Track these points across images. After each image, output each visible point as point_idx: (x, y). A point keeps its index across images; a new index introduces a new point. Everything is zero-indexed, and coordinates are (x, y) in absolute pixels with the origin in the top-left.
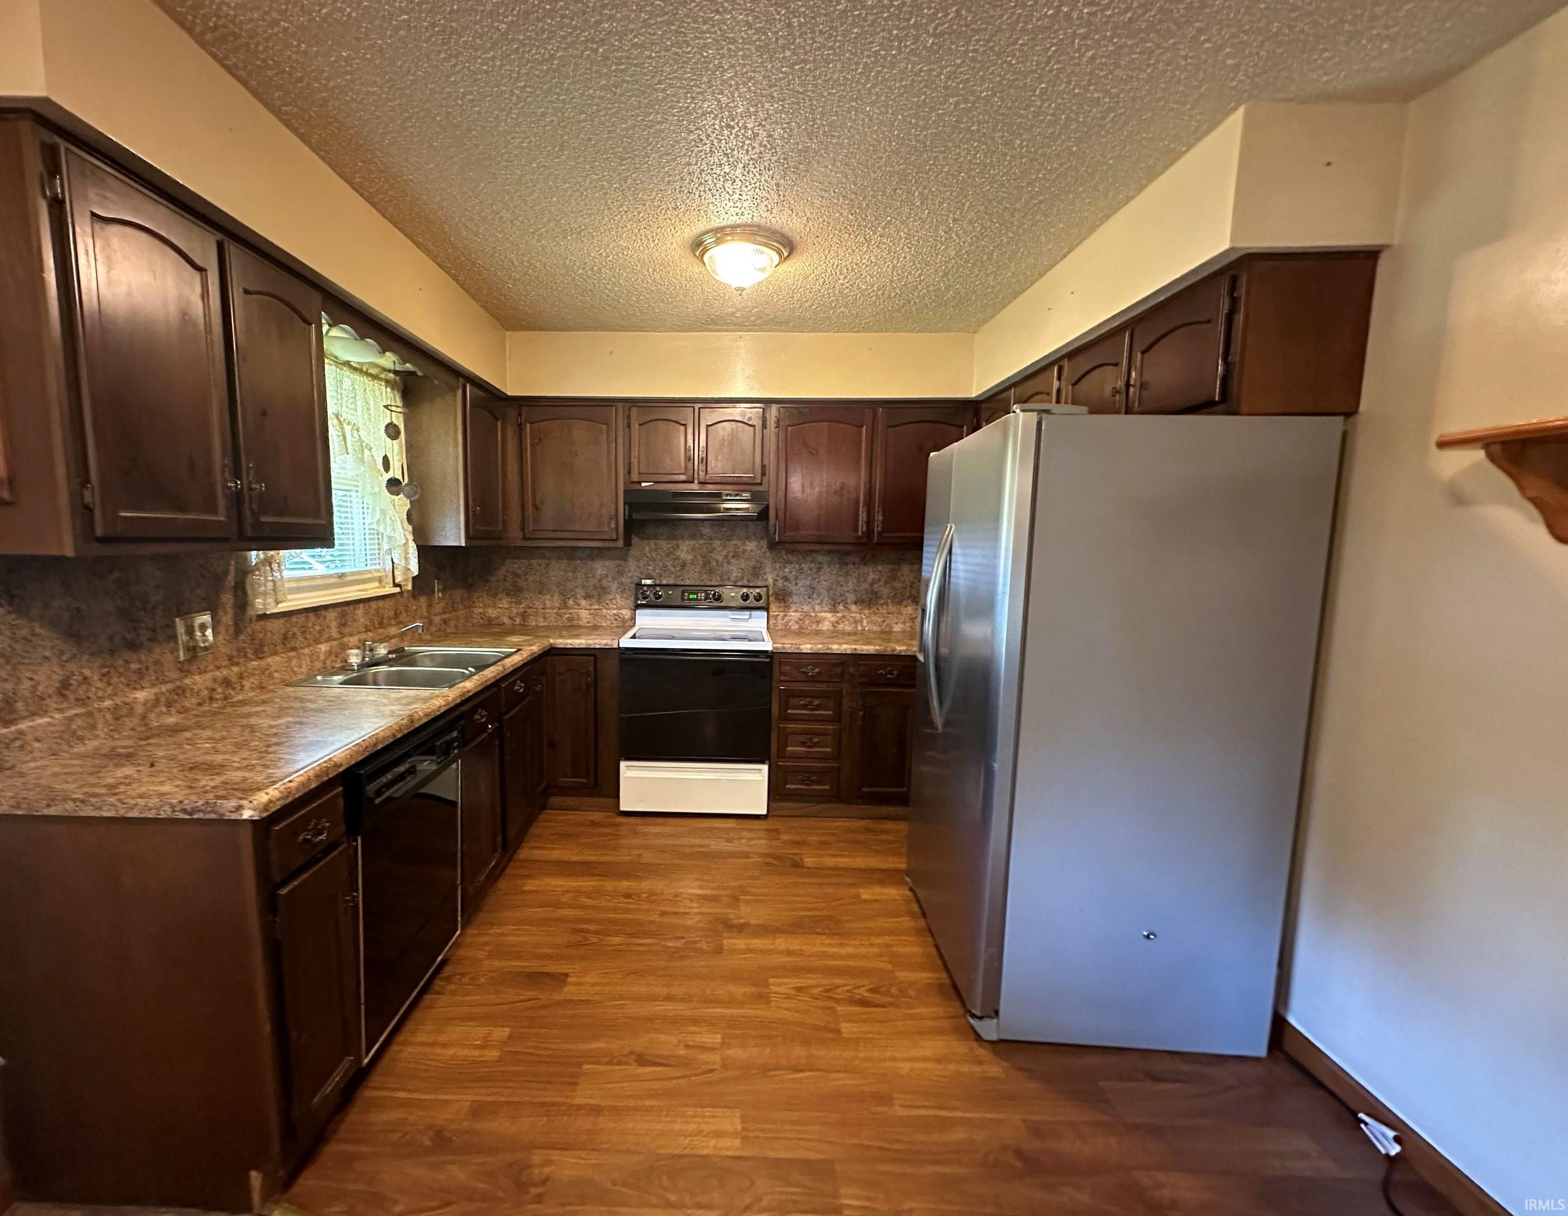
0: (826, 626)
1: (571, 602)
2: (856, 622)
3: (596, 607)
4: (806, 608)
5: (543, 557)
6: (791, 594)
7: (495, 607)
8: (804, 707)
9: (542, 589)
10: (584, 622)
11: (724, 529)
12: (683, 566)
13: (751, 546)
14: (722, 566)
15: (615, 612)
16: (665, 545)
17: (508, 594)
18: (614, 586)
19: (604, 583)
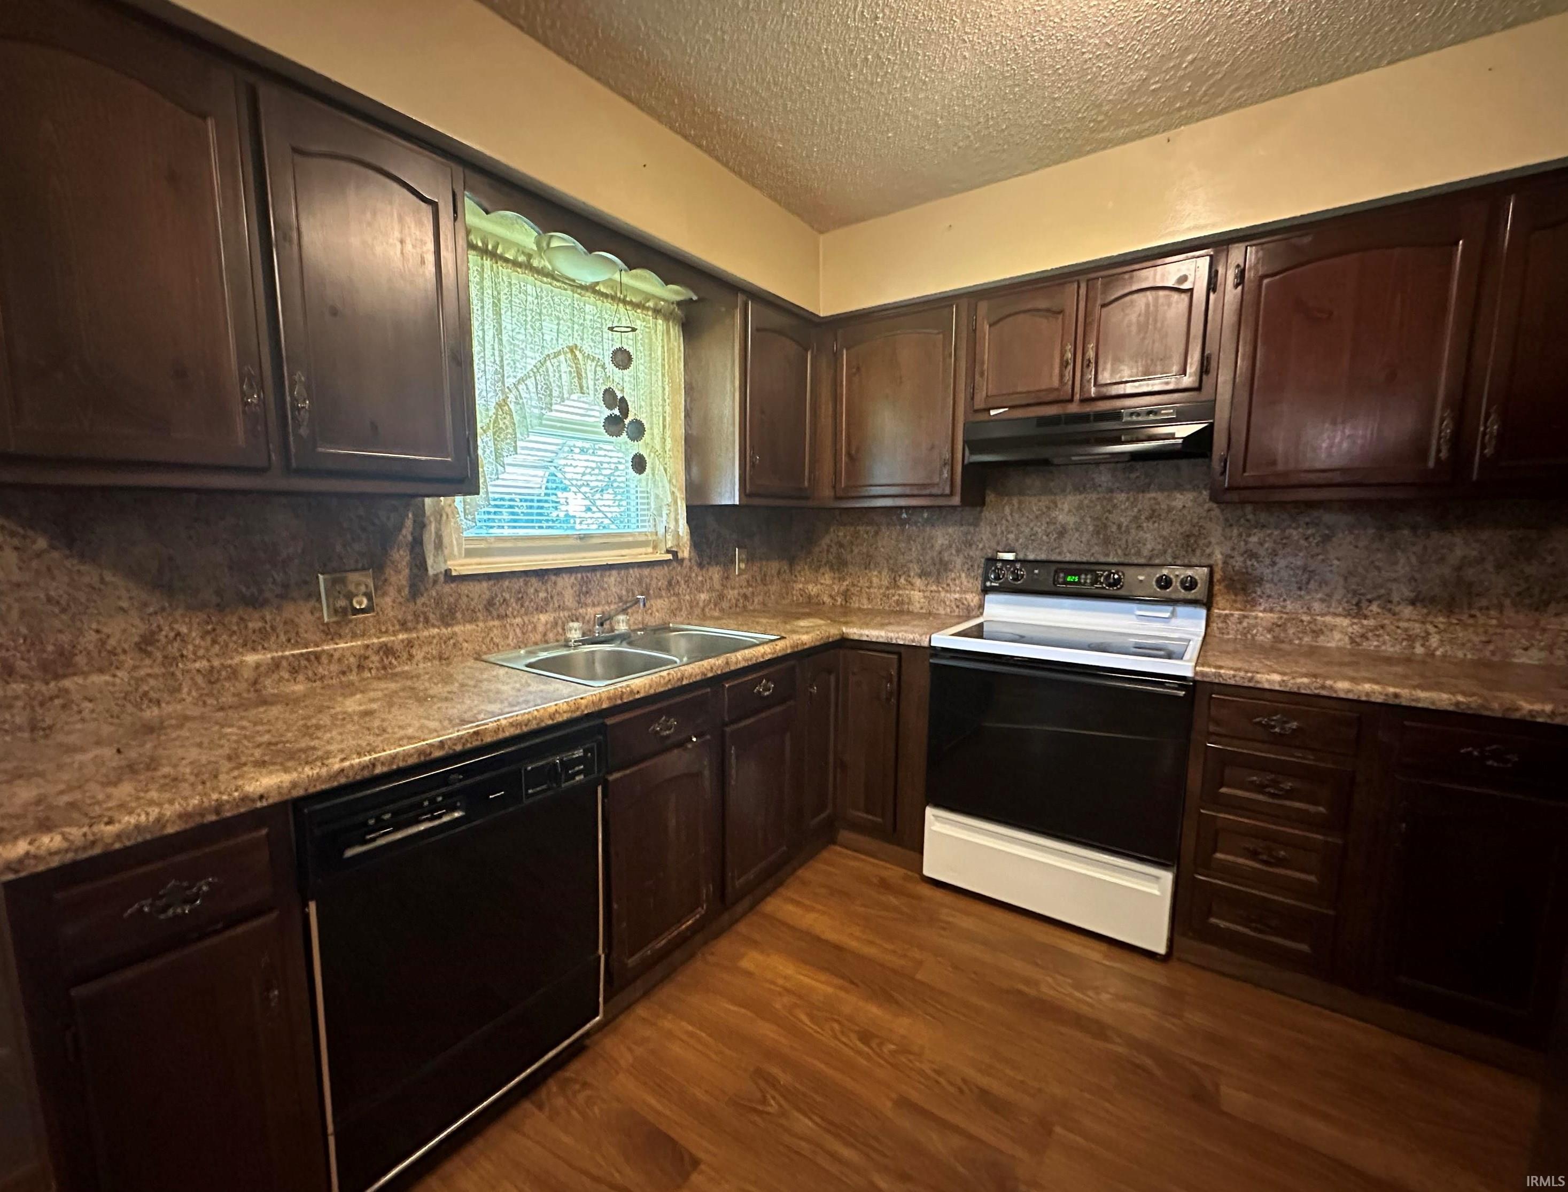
0: (1335, 641)
1: (902, 580)
2: (1411, 639)
3: (934, 588)
4: (1290, 606)
5: (871, 523)
6: (1260, 581)
7: (816, 583)
8: (1260, 788)
9: (868, 562)
10: (916, 608)
11: (1133, 476)
12: (1062, 533)
13: (1182, 500)
14: (1128, 531)
15: (957, 596)
16: (1035, 504)
17: (832, 568)
18: (959, 561)
19: (946, 556)
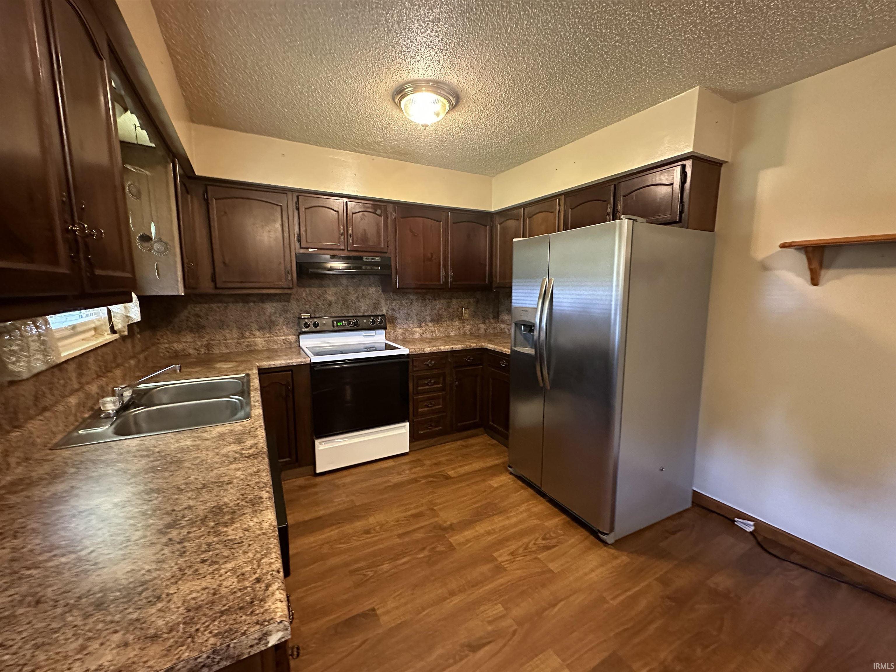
0: (417, 336)
1: (247, 334)
2: (432, 332)
3: (268, 335)
4: (405, 326)
5: (221, 302)
6: (396, 319)
7: (180, 342)
8: (427, 385)
9: (222, 325)
10: (260, 347)
11: (354, 281)
12: (330, 305)
13: (372, 290)
14: (355, 303)
15: (283, 338)
16: (316, 291)
17: (191, 331)
18: (281, 320)
19: (273, 318)
